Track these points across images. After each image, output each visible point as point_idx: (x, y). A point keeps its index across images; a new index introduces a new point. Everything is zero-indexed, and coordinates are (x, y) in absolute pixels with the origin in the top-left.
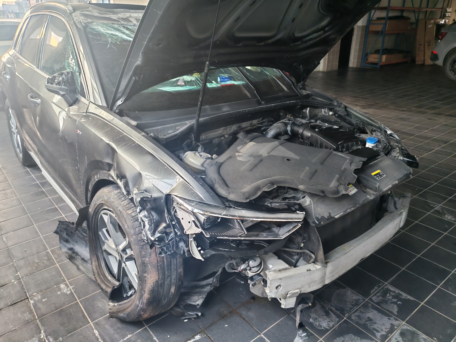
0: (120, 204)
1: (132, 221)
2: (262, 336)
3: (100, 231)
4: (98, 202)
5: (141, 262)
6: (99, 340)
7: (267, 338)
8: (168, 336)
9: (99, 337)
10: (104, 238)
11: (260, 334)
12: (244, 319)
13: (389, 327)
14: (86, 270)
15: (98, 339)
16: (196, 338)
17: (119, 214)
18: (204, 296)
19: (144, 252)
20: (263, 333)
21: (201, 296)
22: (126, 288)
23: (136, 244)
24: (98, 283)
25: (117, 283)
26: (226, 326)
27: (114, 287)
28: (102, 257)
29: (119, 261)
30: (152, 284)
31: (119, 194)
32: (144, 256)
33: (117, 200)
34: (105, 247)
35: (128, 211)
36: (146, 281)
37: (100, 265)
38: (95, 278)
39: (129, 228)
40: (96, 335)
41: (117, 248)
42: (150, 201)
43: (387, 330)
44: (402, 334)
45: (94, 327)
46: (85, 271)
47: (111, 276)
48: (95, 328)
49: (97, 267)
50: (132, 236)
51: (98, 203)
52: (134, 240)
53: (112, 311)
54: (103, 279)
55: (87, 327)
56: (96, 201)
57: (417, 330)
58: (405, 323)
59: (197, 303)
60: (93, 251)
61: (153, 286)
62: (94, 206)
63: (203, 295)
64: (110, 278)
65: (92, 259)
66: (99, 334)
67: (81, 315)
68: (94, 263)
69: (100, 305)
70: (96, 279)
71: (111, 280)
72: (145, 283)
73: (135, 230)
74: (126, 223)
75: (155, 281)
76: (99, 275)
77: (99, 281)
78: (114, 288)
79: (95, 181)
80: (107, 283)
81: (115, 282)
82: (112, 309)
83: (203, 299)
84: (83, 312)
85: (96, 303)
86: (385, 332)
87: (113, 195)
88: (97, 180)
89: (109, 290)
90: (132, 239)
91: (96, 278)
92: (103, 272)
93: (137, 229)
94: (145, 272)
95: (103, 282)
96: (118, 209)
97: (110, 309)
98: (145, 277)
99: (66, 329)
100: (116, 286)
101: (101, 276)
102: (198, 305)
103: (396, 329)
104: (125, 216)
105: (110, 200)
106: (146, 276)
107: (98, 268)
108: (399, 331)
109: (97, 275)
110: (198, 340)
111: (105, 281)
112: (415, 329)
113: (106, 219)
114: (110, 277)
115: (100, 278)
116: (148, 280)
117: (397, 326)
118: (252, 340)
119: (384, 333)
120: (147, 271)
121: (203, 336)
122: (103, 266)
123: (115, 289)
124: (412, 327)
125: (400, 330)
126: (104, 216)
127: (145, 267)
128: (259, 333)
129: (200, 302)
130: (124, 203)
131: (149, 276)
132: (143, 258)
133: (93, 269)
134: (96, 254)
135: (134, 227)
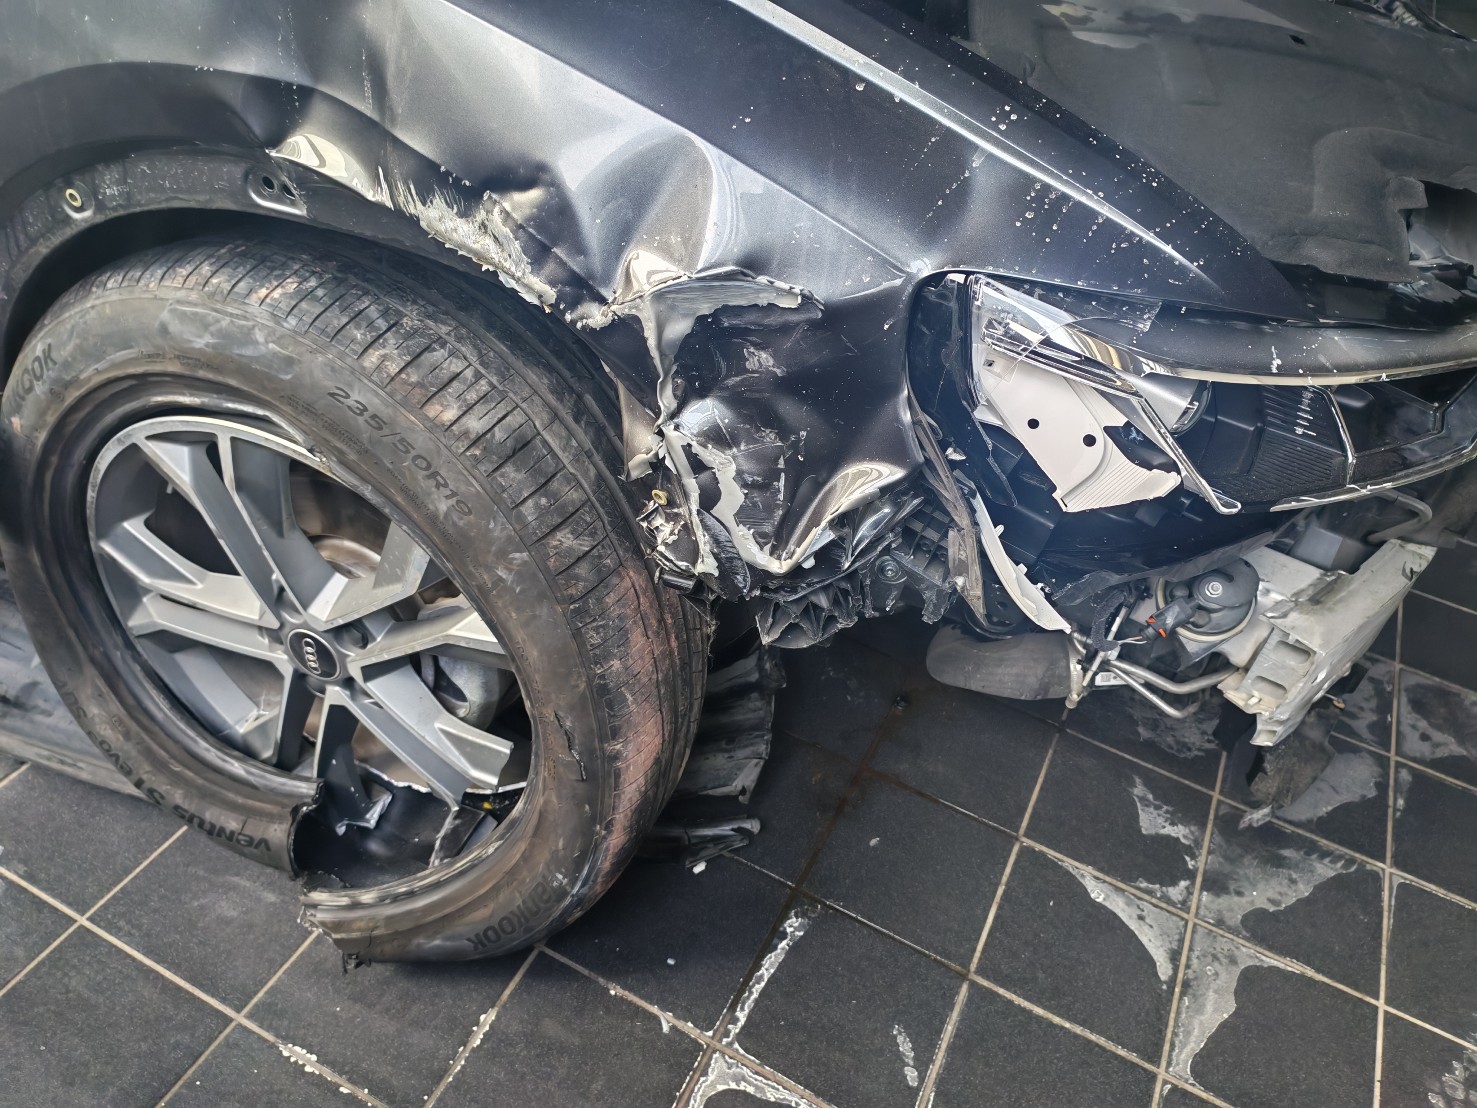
0: (360, 373)
1: (482, 468)
2: (1027, 842)
3: (101, 536)
4: (99, 366)
5: (583, 686)
6: (342, 1089)
7: (1047, 846)
8: (671, 962)
9: (329, 1075)
10: (151, 573)
11: (1017, 839)
12: (921, 794)
13: (1373, 692)
14: (46, 753)
15: (334, 1089)
16: (789, 930)
17: (366, 432)
18: (763, 748)
19: (596, 629)
20: (1022, 831)
21: (748, 751)
22: (353, 794)
23: (541, 597)
24: (177, 808)
25: (304, 787)
26: (874, 842)
27: (295, 810)
28: (137, 668)
29: (299, 678)
30: (642, 781)
31: (310, 308)
32: (597, 652)
33: (322, 349)
34: (149, 616)
35: (432, 410)
36: (618, 776)
37: (137, 711)
38: (138, 784)
39: (470, 512)
40: (308, 1069)
41: (278, 617)
42: (786, 329)
43: (1373, 703)
44: (1418, 705)
45: (269, 1037)
46: (49, 759)
47: (236, 753)
48: (277, 1036)
49: (121, 722)
50: (502, 555)
51: (92, 374)
52: (519, 574)
53: (355, 935)
54: (200, 781)
55: (227, 1044)
56: (66, 365)
57: (1446, 683)
58: (1402, 666)
59: (737, 785)
60: (69, 646)
61: (643, 789)
62: (55, 395)
63: (752, 745)
64: (237, 768)
65: (70, 687)
66: (323, 1060)
67: (147, 992)
68: (93, 710)
69: (227, 909)
70: (151, 792)
71: (251, 779)
72: (616, 787)
73: (520, 518)
74: (438, 486)
75: (650, 762)
76: (160, 766)
77: (178, 797)
78: (299, 817)
79: (69, 232)
80: (240, 800)
81: (284, 784)
82: (352, 921)
83: (762, 763)
84: (152, 971)
85: (202, 907)
86: (1372, 710)
87: (266, 315)
88: (83, 217)
89: (279, 833)
90: (501, 573)
91: (147, 785)
92: (176, 741)
93: (528, 510)
94: (615, 734)
95: (205, 795)
96: (350, 402)
97: (337, 926)
98: (616, 757)
99: (111, 1091)
100: (304, 804)
101: (178, 768)
102: (743, 791)
103: (1391, 693)
104: (421, 440)
105: (248, 351)
106: (619, 752)
107: (134, 727)
108: (1404, 700)
109: (145, 771)
110: (802, 937)
111: (215, 788)
112: (1437, 679)
113: (182, 470)
114: (236, 764)
115: (177, 779)
116: (628, 767)
117: (1388, 683)
118: (1004, 869)
119: (1374, 718)
120: (620, 727)
121: (813, 916)
122: (159, 716)
123: (307, 815)
124: (1428, 675)
125: (1403, 693)
126: (160, 453)
127: (610, 706)
128: (1012, 837)
129: (747, 777)
130: (384, 358)
131: (631, 747)
132: (596, 664)
133: (102, 743)
134: (93, 660)
135: (509, 501)
